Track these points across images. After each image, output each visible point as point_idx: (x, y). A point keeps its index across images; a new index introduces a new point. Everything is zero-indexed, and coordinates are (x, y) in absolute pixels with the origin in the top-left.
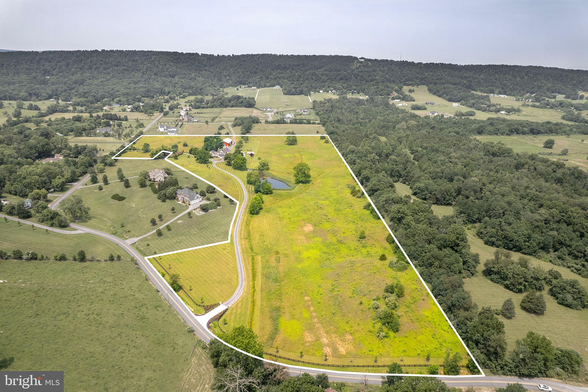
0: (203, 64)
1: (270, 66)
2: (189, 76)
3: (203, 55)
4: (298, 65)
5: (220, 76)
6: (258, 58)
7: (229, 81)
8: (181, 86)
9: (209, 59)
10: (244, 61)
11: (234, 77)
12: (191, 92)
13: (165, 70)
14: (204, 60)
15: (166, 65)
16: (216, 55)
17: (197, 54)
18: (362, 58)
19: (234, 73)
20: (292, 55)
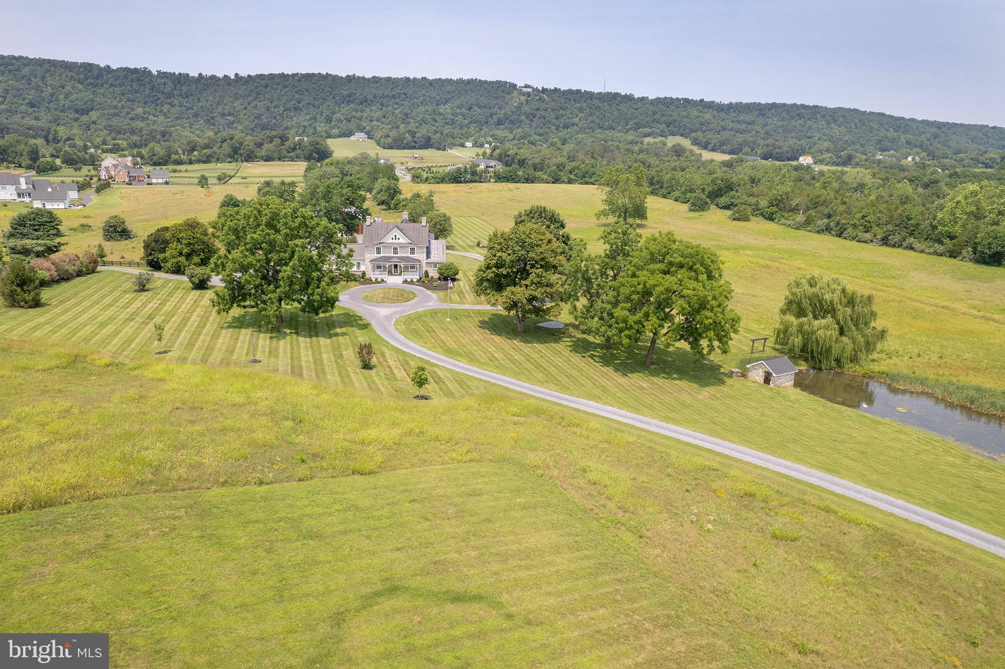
0: (163, 93)
1: (328, 96)
2: (128, 113)
3: (162, 75)
4: (394, 97)
5: (211, 115)
6: (299, 81)
7: (235, 125)
8: (105, 127)
9: (179, 82)
10: (266, 86)
11: (245, 117)
12: (138, 139)
13: (62, 97)
14: (165, 84)
15: (63, 87)
16: (197, 76)
17: (146, 72)
18: (527, 86)
19: (245, 108)
20: (374, 77)
